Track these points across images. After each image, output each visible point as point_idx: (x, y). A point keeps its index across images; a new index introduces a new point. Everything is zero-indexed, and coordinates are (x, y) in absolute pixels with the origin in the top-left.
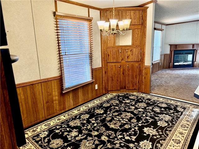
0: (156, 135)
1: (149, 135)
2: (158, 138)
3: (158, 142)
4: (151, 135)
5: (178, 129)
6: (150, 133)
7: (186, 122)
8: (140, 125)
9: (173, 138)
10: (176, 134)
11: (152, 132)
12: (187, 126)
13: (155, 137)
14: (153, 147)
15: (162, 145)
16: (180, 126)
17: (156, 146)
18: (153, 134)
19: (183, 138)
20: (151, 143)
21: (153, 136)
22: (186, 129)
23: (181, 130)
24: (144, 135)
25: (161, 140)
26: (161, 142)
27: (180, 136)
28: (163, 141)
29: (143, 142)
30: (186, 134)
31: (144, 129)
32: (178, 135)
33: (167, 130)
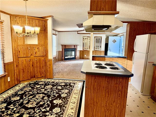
0: (61, 103)
1: (57, 104)
2: (63, 104)
3: (64, 106)
4: (59, 103)
5: (73, 96)
6: (58, 103)
7: (76, 91)
8: (50, 100)
9: (71, 101)
10: (72, 99)
11: (59, 102)
12: (77, 93)
13: (61, 104)
14: (61, 110)
15: (66, 107)
16: (74, 94)
17: (63, 109)
18: (60, 103)
19: (76, 100)
20: (59, 108)
21: (60, 104)
22: (77, 95)
23: (75, 96)
24: (54, 105)
25: (65, 105)
26: (65, 106)
27: (75, 99)
28: (66, 105)
29: (55, 109)
30: (77, 98)
31: (53, 101)
32: (74, 99)
33: (68, 98)
